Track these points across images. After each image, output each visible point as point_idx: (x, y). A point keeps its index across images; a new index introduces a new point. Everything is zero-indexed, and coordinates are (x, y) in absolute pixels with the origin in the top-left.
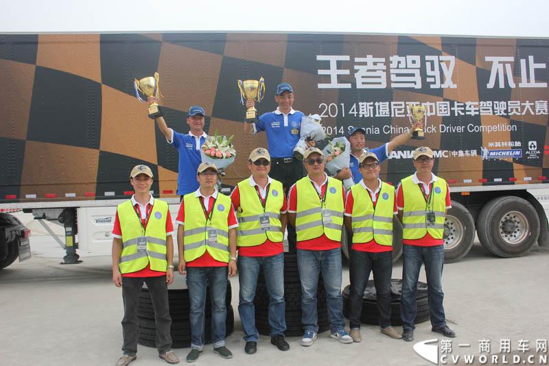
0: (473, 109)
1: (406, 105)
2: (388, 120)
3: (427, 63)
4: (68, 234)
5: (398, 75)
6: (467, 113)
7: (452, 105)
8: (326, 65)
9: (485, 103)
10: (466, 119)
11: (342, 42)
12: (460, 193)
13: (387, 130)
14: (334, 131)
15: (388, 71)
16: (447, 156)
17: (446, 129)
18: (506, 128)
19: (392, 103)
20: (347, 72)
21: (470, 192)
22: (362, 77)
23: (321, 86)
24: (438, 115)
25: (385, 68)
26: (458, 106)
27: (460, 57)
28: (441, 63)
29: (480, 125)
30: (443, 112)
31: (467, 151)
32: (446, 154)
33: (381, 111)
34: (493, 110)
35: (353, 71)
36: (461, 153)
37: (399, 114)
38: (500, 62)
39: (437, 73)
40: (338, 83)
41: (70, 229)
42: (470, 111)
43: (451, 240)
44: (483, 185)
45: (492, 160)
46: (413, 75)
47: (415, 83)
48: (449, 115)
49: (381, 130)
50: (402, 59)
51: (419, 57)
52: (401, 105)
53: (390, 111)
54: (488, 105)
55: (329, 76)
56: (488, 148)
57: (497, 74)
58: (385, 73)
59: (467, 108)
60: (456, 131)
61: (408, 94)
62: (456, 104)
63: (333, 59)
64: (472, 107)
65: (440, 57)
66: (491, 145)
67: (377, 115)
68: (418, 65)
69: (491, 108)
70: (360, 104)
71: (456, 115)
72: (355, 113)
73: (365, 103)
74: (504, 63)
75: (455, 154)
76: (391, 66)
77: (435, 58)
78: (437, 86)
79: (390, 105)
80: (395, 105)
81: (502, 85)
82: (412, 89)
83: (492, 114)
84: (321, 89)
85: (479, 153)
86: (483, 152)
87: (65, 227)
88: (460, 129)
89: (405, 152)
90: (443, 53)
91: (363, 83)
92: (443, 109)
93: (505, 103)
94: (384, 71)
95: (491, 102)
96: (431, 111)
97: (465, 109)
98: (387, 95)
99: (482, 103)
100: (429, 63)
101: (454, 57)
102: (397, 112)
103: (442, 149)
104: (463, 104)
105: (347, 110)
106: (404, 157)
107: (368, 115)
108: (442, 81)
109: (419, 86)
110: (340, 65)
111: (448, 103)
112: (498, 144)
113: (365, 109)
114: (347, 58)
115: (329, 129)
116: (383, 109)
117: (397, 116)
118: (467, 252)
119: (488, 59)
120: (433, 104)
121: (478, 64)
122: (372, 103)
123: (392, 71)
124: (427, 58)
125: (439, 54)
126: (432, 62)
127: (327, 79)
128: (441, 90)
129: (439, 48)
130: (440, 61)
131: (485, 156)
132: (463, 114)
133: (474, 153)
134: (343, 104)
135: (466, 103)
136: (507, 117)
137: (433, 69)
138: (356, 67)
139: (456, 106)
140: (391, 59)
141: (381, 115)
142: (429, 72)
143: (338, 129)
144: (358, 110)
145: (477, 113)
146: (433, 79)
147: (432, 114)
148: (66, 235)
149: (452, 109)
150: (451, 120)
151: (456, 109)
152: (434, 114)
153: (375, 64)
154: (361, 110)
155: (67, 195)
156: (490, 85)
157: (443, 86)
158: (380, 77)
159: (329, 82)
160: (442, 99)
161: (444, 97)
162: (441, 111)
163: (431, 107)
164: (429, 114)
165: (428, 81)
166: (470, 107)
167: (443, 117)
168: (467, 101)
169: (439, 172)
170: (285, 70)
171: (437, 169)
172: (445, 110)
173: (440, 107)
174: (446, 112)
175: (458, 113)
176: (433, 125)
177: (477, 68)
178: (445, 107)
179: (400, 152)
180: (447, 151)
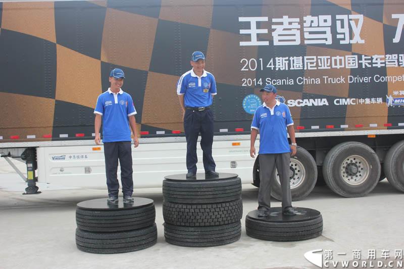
0: (379, 61)
1: (317, 59)
2: (301, 73)
3: (337, 21)
4: (29, 169)
5: (311, 33)
6: (374, 65)
7: (360, 58)
8: (247, 25)
9: (390, 56)
10: (372, 71)
11: (262, 5)
12: (367, 136)
13: (300, 81)
14: (253, 82)
15: (301, 30)
16: (355, 104)
17: (354, 79)
19: (305, 58)
20: (265, 31)
21: (376, 135)
22: (279, 35)
23: (242, 44)
24: (347, 67)
25: (299, 27)
26: (365, 59)
27: (368, 15)
28: (350, 21)
29: (385, 76)
30: (351, 65)
31: (373, 99)
32: (353, 101)
33: (295, 65)
34: (399, 62)
35: (271, 31)
36: (367, 101)
37: (311, 67)
39: (346, 30)
40: (257, 41)
41: (31, 165)
42: (377, 63)
43: (359, 177)
44: (388, 129)
45: (397, 106)
46: (324, 33)
47: (326, 39)
48: (357, 67)
49: (295, 81)
50: (315, 19)
51: (330, 16)
52: (313, 59)
53: (303, 65)
54: (394, 58)
55: (249, 35)
58: (299, 31)
60: (363, 81)
61: (319, 49)
62: (363, 57)
63: (254, 20)
64: (379, 59)
65: (350, 15)
66: (396, 93)
67: (292, 68)
68: (329, 23)
69: (396, 61)
70: (277, 58)
71: (364, 67)
72: (272, 67)
73: (281, 58)
75: (362, 102)
76: (305, 25)
77: (344, 17)
78: (347, 42)
79: (303, 60)
80: (307, 59)
82: (324, 45)
83: (397, 66)
84: (243, 47)
86: (388, 100)
87: (27, 163)
88: (366, 79)
89: (316, 100)
90: (352, 12)
91: (279, 41)
92: (351, 62)
94: (298, 29)
95: (396, 55)
96: (341, 64)
97: (372, 61)
98: (301, 50)
99: (388, 56)
100: (340, 21)
101: (362, 15)
102: (309, 65)
103: (350, 97)
104: (370, 57)
105: (265, 64)
106: (316, 104)
107: (284, 69)
108: (351, 38)
109: (329, 42)
110: (259, 25)
111: (356, 56)
112: (402, 93)
113: (281, 63)
114: (265, 19)
115: (250, 81)
116: (297, 63)
117: (309, 68)
118: (373, 187)
119: (395, 16)
120: (342, 58)
121: (385, 22)
122: (287, 58)
123: (305, 29)
124: (338, 17)
125: (348, 13)
126: (342, 21)
127: (248, 37)
128: (350, 45)
129: (349, 8)
131: (390, 103)
132: (370, 66)
133: (380, 100)
134: (261, 59)
135: (373, 57)
137: (342, 27)
138: (273, 27)
139: (363, 59)
140: (305, 18)
141: (296, 69)
142: (339, 30)
143: (257, 81)
144: (275, 64)
145: (383, 65)
146: (343, 35)
147: (341, 66)
148: (28, 170)
149: (360, 62)
150: (359, 71)
151: (363, 62)
152: (343, 66)
153: (290, 23)
154: (277, 64)
155: (29, 137)
156: (396, 40)
157: (352, 42)
158: (295, 35)
159: (250, 40)
160: (351, 53)
161: (353, 51)
162: (350, 63)
163: (341, 60)
164: (338, 67)
165: (337, 37)
166: (377, 59)
167: (351, 69)
168: (374, 55)
169: (348, 117)
170: (211, 30)
171: (345, 114)
172: (353, 63)
173: (349, 60)
174: (354, 65)
175: (366, 66)
176: (342, 77)
177: (384, 25)
178: (353, 60)
179: (311, 100)
180: (355, 99)
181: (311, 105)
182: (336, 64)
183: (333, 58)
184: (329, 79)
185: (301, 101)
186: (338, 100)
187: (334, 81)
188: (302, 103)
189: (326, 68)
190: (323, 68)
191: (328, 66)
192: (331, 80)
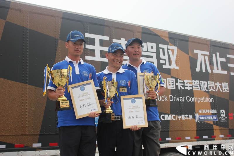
0: (189, 85)
3: (160, 49)
6: (186, 88)
7: (176, 82)
8: (92, 42)
9: (195, 81)
10: (185, 92)
11: (104, 26)
16: (175, 119)
17: (174, 98)
18: (208, 100)
20: (106, 49)
23: (87, 58)
24: (168, 88)
26: (180, 83)
27: (179, 48)
28: (169, 50)
29: (193, 97)
30: (171, 86)
31: (186, 116)
32: (174, 117)
34: (200, 87)
36: (183, 117)
38: (202, 55)
39: (166, 57)
40: (100, 57)
42: (187, 86)
44: (197, 141)
45: (201, 122)
46: (151, 57)
48: (175, 88)
50: (144, 44)
51: (155, 44)
54: (197, 83)
55: (94, 51)
56: (199, 114)
57: (201, 62)
59: (186, 85)
60: (179, 100)
62: (179, 81)
63: (97, 38)
64: (188, 83)
65: (168, 46)
66: (200, 111)
68: (155, 50)
69: (199, 85)
71: (179, 89)
74: (204, 55)
75: (179, 118)
77: (164, 46)
78: (167, 67)
81: (204, 71)
83: (199, 90)
84: (88, 61)
85: (194, 117)
86: (196, 116)
88: (182, 99)
90: (170, 43)
92: (171, 84)
93: (206, 82)
95: (198, 81)
97: (184, 84)
99: (193, 81)
100: (162, 49)
101: (176, 47)
103: (172, 114)
104: (182, 81)
108: (170, 64)
110: (102, 43)
111: (174, 79)
112: (204, 111)
114: (107, 38)
119: (196, 51)
120: (165, 80)
121: (190, 55)
124: (161, 46)
125: (167, 44)
126: (163, 49)
127: (92, 53)
128: (169, 69)
129: (167, 40)
130: (168, 49)
131: (197, 120)
132: (183, 88)
133: (191, 117)
135: (185, 81)
136: (208, 92)
137: (164, 54)
139: (179, 82)
142: (162, 56)
145: (191, 88)
146: (164, 61)
149: (177, 84)
150: (176, 92)
151: (178, 84)
156: (198, 70)
157: (171, 67)
159: (94, 55)
160: (170, 76)
161: (172, 75)
162: (170, 85)
165: (161, 62)
166: (187, 83)
167: (171, 89)
168: (185, 79)
169: (171, 131)
170: (60, 41)
171: (169, 128)
172: (172, 85)
173: (169, 82)
174: (173, 86)
175: (180, 88)
176: (165, 95)
177: (190, 57)
178: (172, 82)
180: (174, 115)
186: (163, 115)
187: (160, 99)
192: (158, 98)
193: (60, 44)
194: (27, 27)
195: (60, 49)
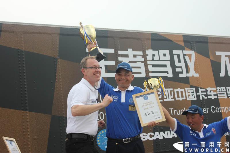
0: (212, 93)
3: (174, 56)
5: (154, 66)
6: (209, 97)
7: (197, 91)
9: (220, 88)
10: (209, 102)
11: (107, 37)
15: (145, 62)
20: (113, 63)
24: (188, 99)
25: (143, 60)
26: (202, 92)
27: (198, 52)
28: (185, 56)
29: (219, 107)
30: (191, 97)
34: (227, 94)
35: (118, 62)
38: (226, 56)
39: (182, 64)
40: (106, 73)
42: (211, 95)
46: (165, 66)
47: (167, 72)
48: (196, 99)
50: (156, 53)
51: (168, 51)
54: (223, 90)
57: (226, 65)
58: (143, 64)
59: (209, 93)
62: (200, 90)
64: (212, 92)
65: (183, 51)
68: (168, 57)
69: (225, 93)
71: (201, 99)
76: (148, 58)
77: (180, 52)
78: (184, 75)
82: (166, 78)
83: (226, 97)
89: (166, 132)
90: (185, 48)
92: (191, 94)
95: (224, 88)
96: (182, 97)
97: (207, 93)
99: (218, 88)
100: (176, 56)
101: (193, 51)
104: (204, 90)
106: (166, 137)
108: (188, 72)
109: (170, 75)
111: (194, 89)
114: (112, 51)
115: (102, 114)
119: (218, 53)
120: (183, 90)
121: (212, 58)
123: (149, 63)
124: (175, 52)
125: (182, 49)
126: (178, 55)
128: (187, 78)
129: (182, 44)
130: (184, 55)
132: (206, 98)
135: (207, 89)
137: (179, 61)
138: (120, 59)
139: (200, 91)
140: (147, 52)
142: (177, 64)
145: (216, 97)
146: (181, 69)
149: (198, 94)
150: (198, 103)
151: (200, 93)
152: (184, 98)
153: (135, 56)
156: (222, 74)
157: (189, 75)
158: (140, 68)
160: (189, 85)
161: (191, 84)
162: (189, 95)
163: (182, 92)
164: (181, 99)
165: (177, 71)
166: (210, 92)
167: (192, 101)
168: (208, 88)
170: (59, 60)
172: (192, 95)
173: (189, 92)
174: (193, 97)
175: (203, 97)
176: (185, 108)
177: (211, 61)
178: (192, 92)
179: (162, 133)
181: (162, 138)
182: (178, 97)
183: (176, 90)
184: (175, 111)
185: (152, 134)
187: (179, 113)
188: (154, 136)
189: (170, 100)
190: (168, 100)
191: (172, 98)
192: (176, 112)
193: (59, 63)
194: (21, 49)
195: (60, 69)
